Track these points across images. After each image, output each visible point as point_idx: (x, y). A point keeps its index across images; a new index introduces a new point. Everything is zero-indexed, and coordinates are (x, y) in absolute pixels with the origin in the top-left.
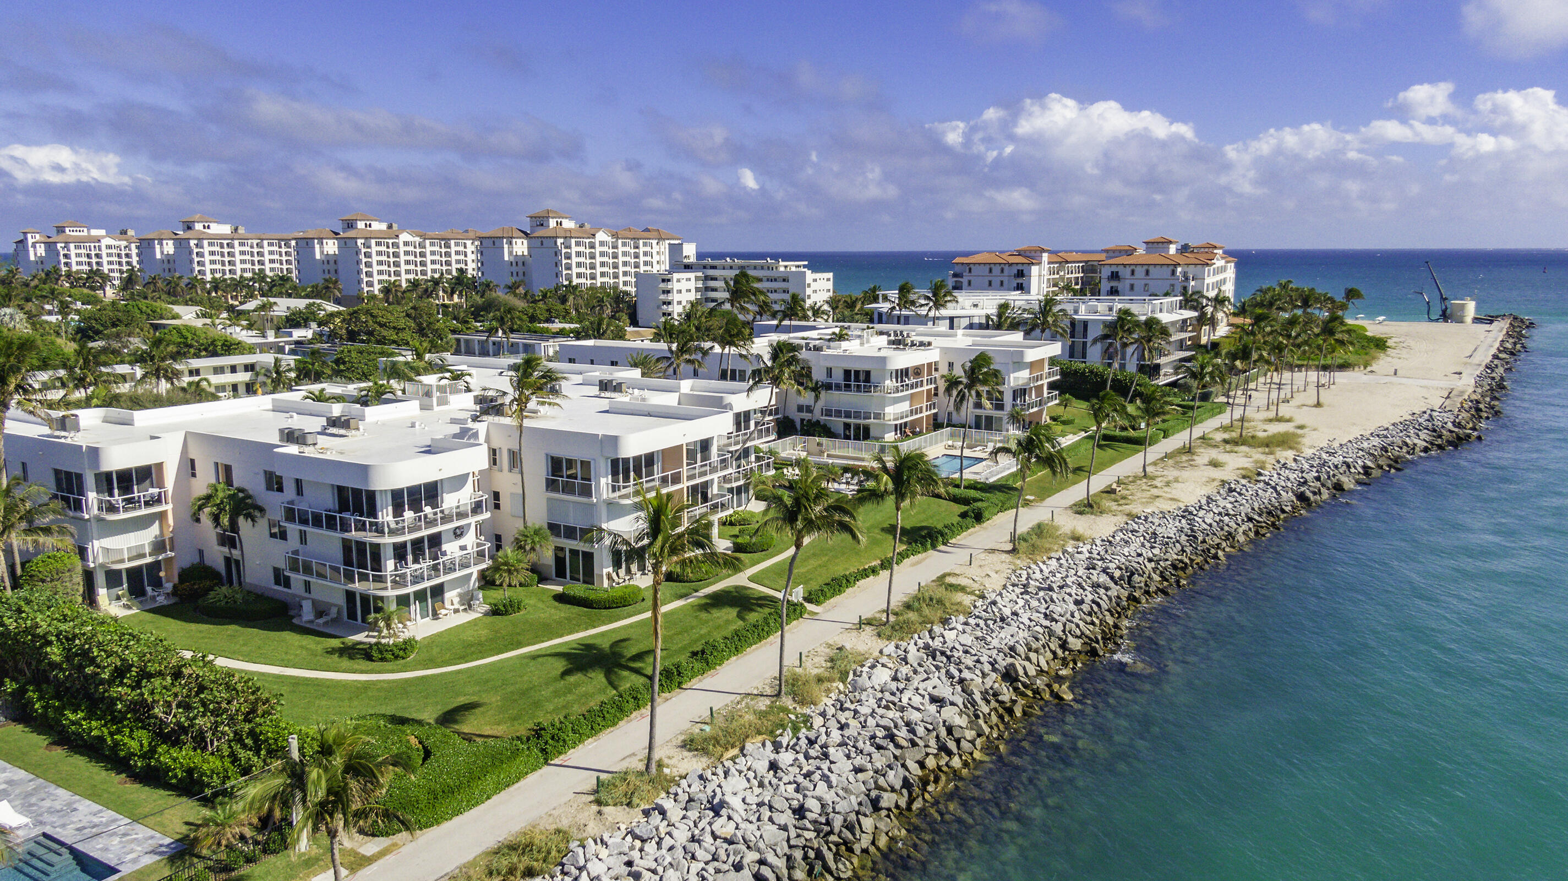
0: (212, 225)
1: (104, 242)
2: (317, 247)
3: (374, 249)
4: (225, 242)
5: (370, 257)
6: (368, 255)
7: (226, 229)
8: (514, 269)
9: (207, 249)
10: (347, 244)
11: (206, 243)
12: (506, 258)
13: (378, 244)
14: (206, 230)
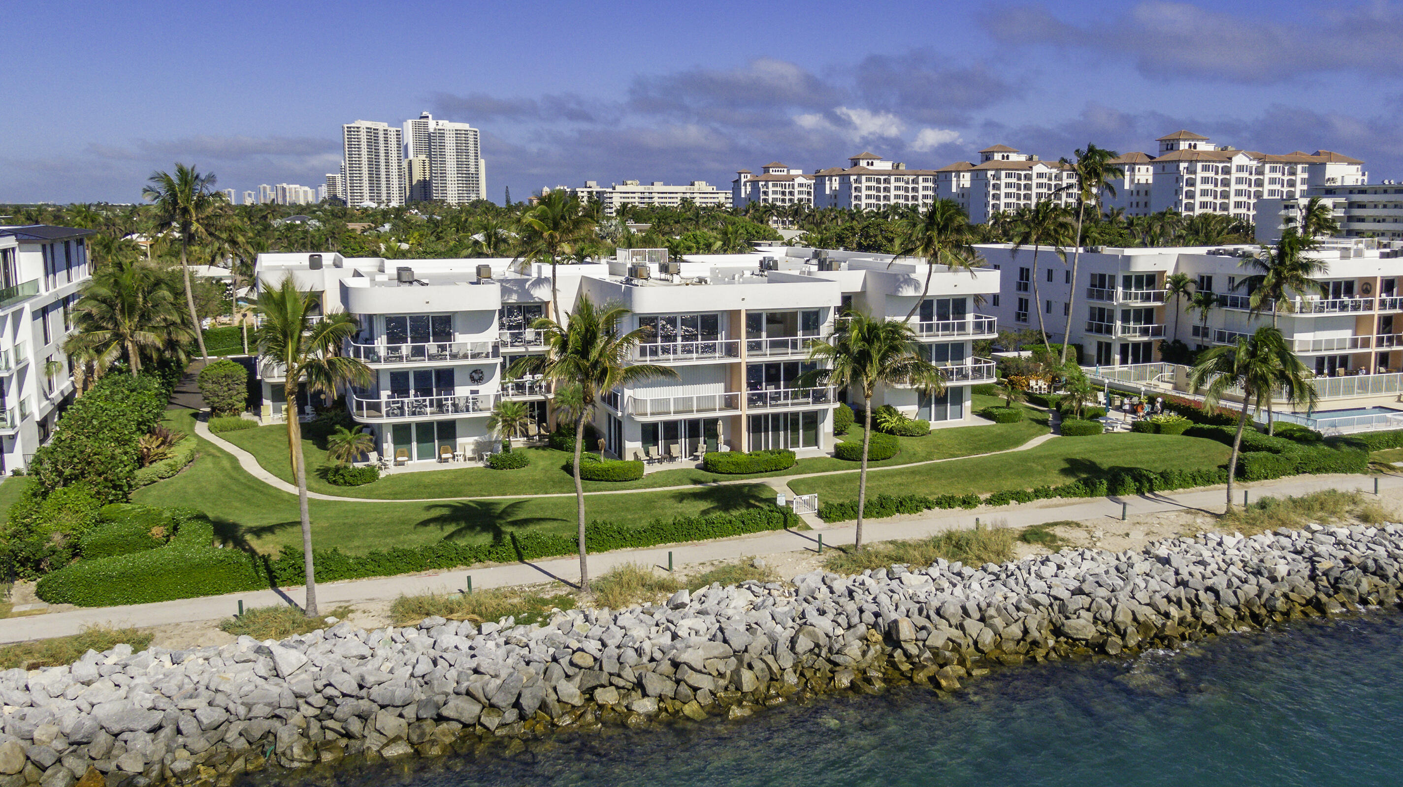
0: (876, 162)
1: (799, 180)
2: (954, 179)
3: (1004, 180)
4: (882, 178)
5: (999, 189)
6: (996, 187)
7: (887, 166)
8: (1135, 199)
9: (864, 184)
10: (978, 176)
11: (864, 178)
12: (1127, 187)
13: (1008, 176)
14: (870, 167)
